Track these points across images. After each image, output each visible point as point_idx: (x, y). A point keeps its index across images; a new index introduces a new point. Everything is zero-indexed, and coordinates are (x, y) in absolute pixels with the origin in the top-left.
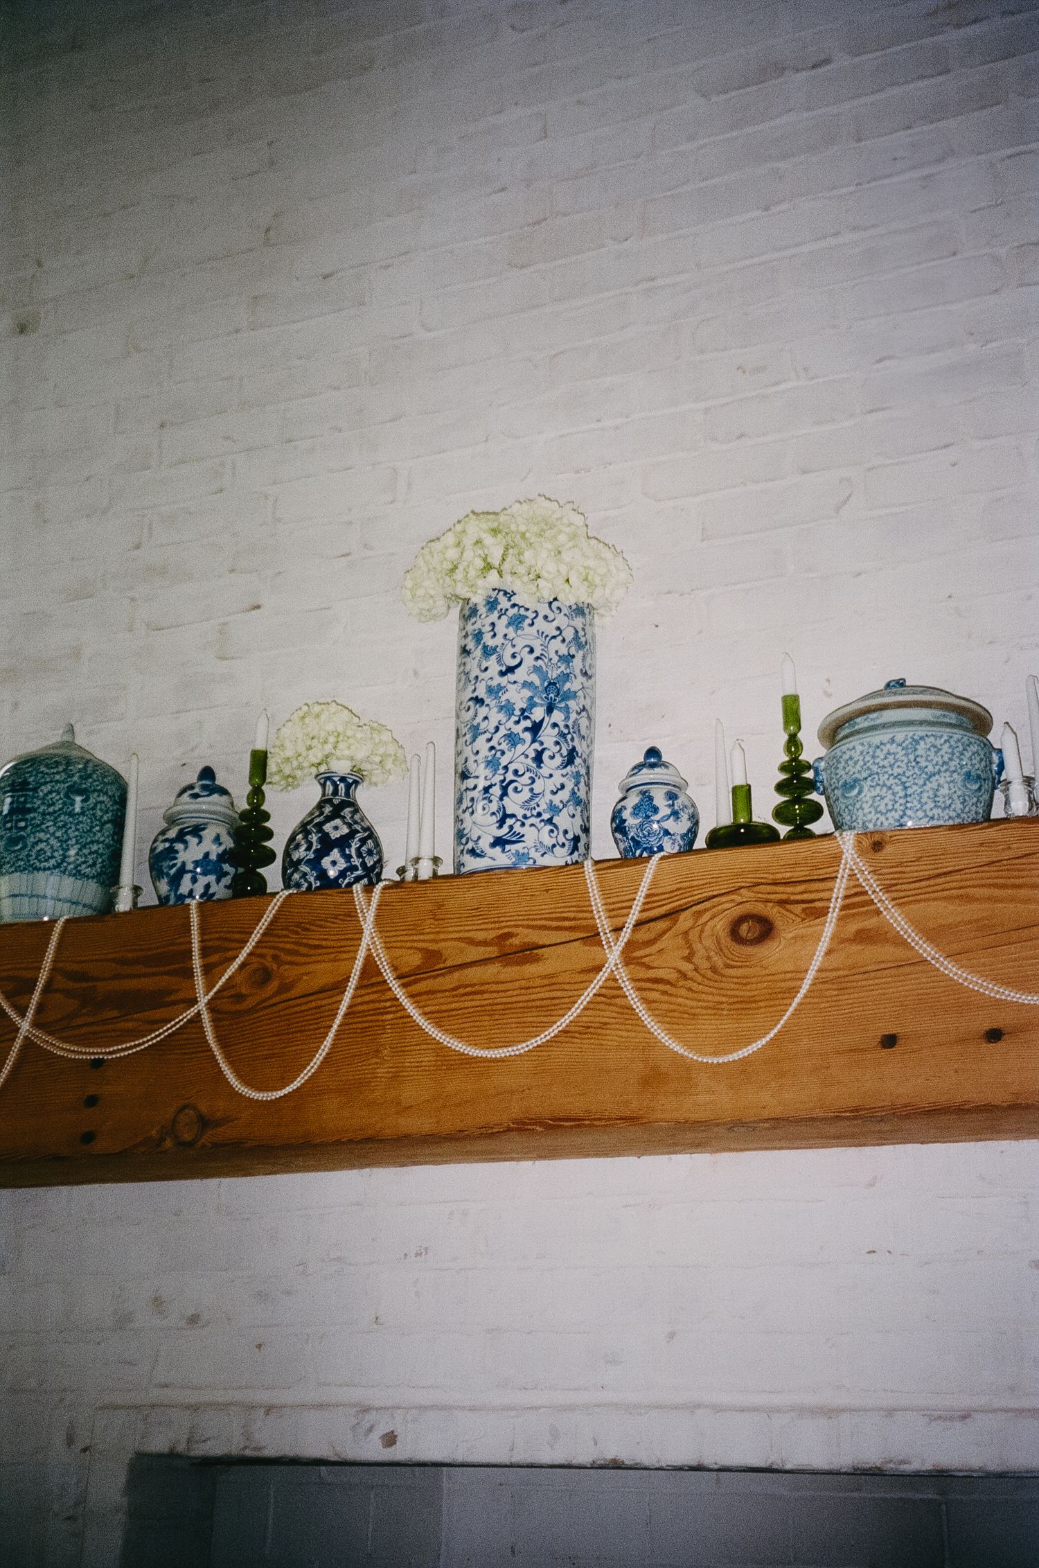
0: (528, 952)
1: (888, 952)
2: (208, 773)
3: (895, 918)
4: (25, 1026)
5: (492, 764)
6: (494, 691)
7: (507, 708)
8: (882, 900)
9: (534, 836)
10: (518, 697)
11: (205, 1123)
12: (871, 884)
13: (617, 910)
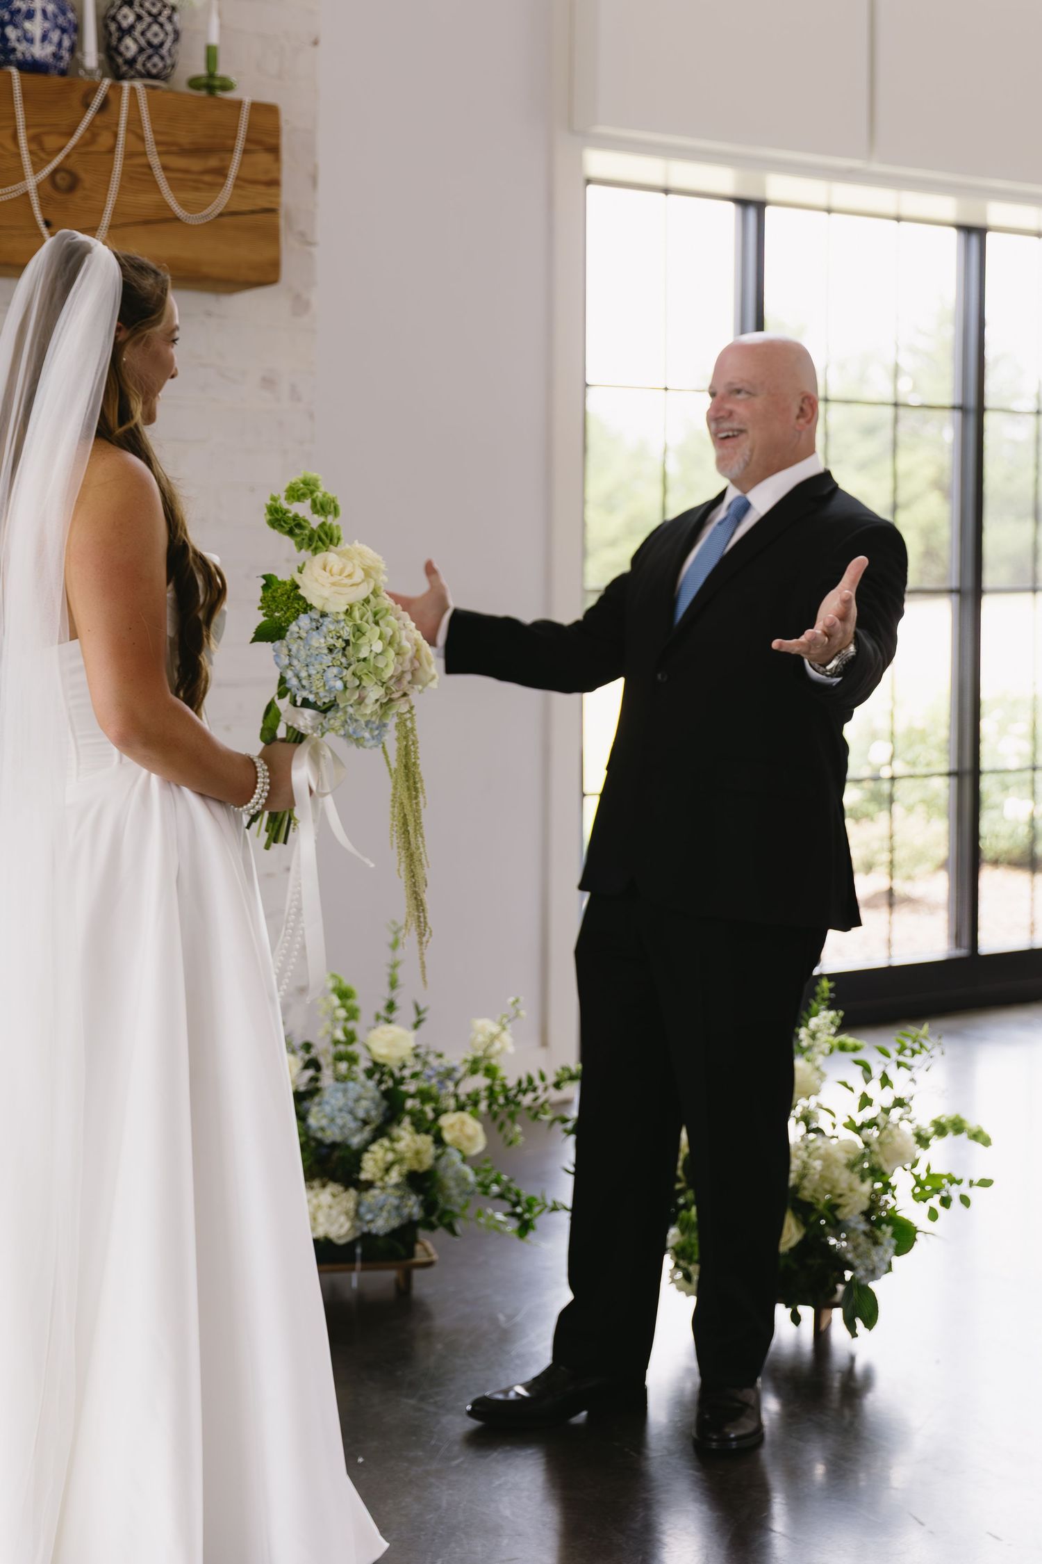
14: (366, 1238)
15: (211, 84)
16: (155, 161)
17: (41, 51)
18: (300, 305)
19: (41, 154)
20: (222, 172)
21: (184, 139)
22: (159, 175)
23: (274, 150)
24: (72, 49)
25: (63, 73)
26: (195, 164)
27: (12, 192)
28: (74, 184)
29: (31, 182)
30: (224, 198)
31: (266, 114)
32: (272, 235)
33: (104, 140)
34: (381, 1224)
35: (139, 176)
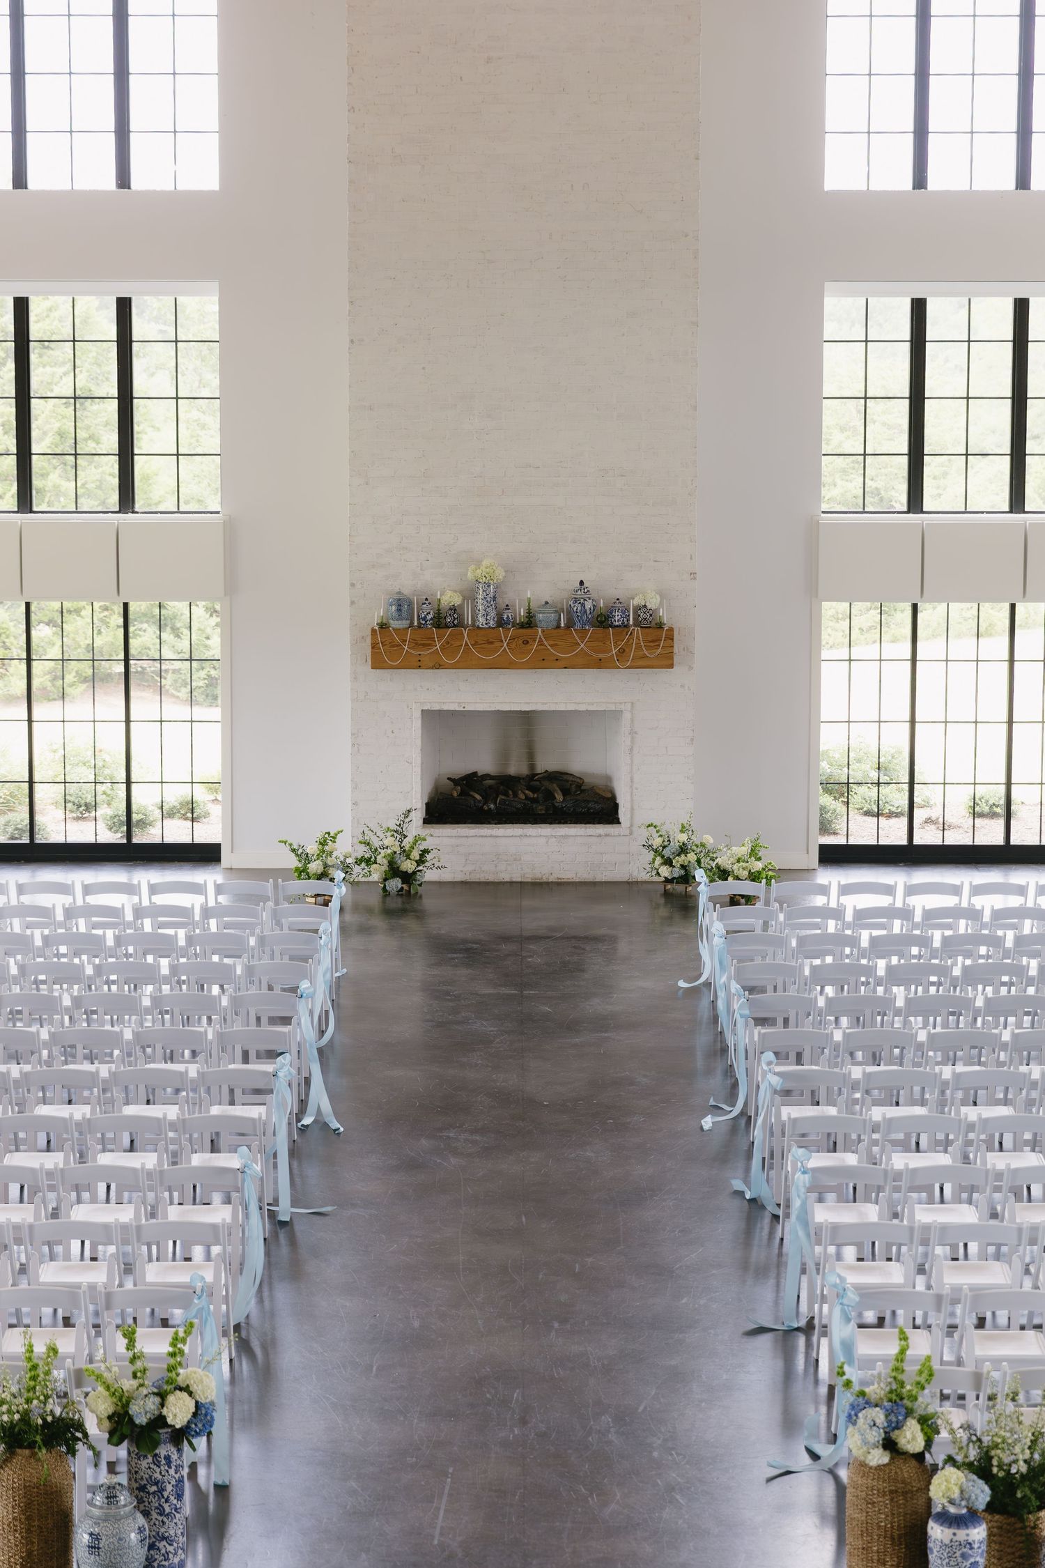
0: (491, 643)
1: (542, 647)
2: (427, 599)
3: (545, 643)
4: (406, 648)
5: (485, 610)
6: (485, 598)
7: (487, 601)
8: (544, 639)
9: (492, 622)
10: (489, 599)
11: (440, 665)
12: (542, 637)
13: (506, 638)
14: (674, 878)
15: (660, 626)
16: (642, 644)
17: (617, 623)
18: (691, 668)
19: (616, 645)
20: (659, 645)
21: (650, 639)
22: (643, 647)
23: (672, 639)
24: (628, 620)
25: (626, 626)
26: (652, 644)
27: (610, 654)
28: (624, 651)
29: (614, 652)
30: (659, 651)
31: (671, 630)
32: (672, 658)
33: (631, 641)
34: (676, 875)
35: (639, 648)
